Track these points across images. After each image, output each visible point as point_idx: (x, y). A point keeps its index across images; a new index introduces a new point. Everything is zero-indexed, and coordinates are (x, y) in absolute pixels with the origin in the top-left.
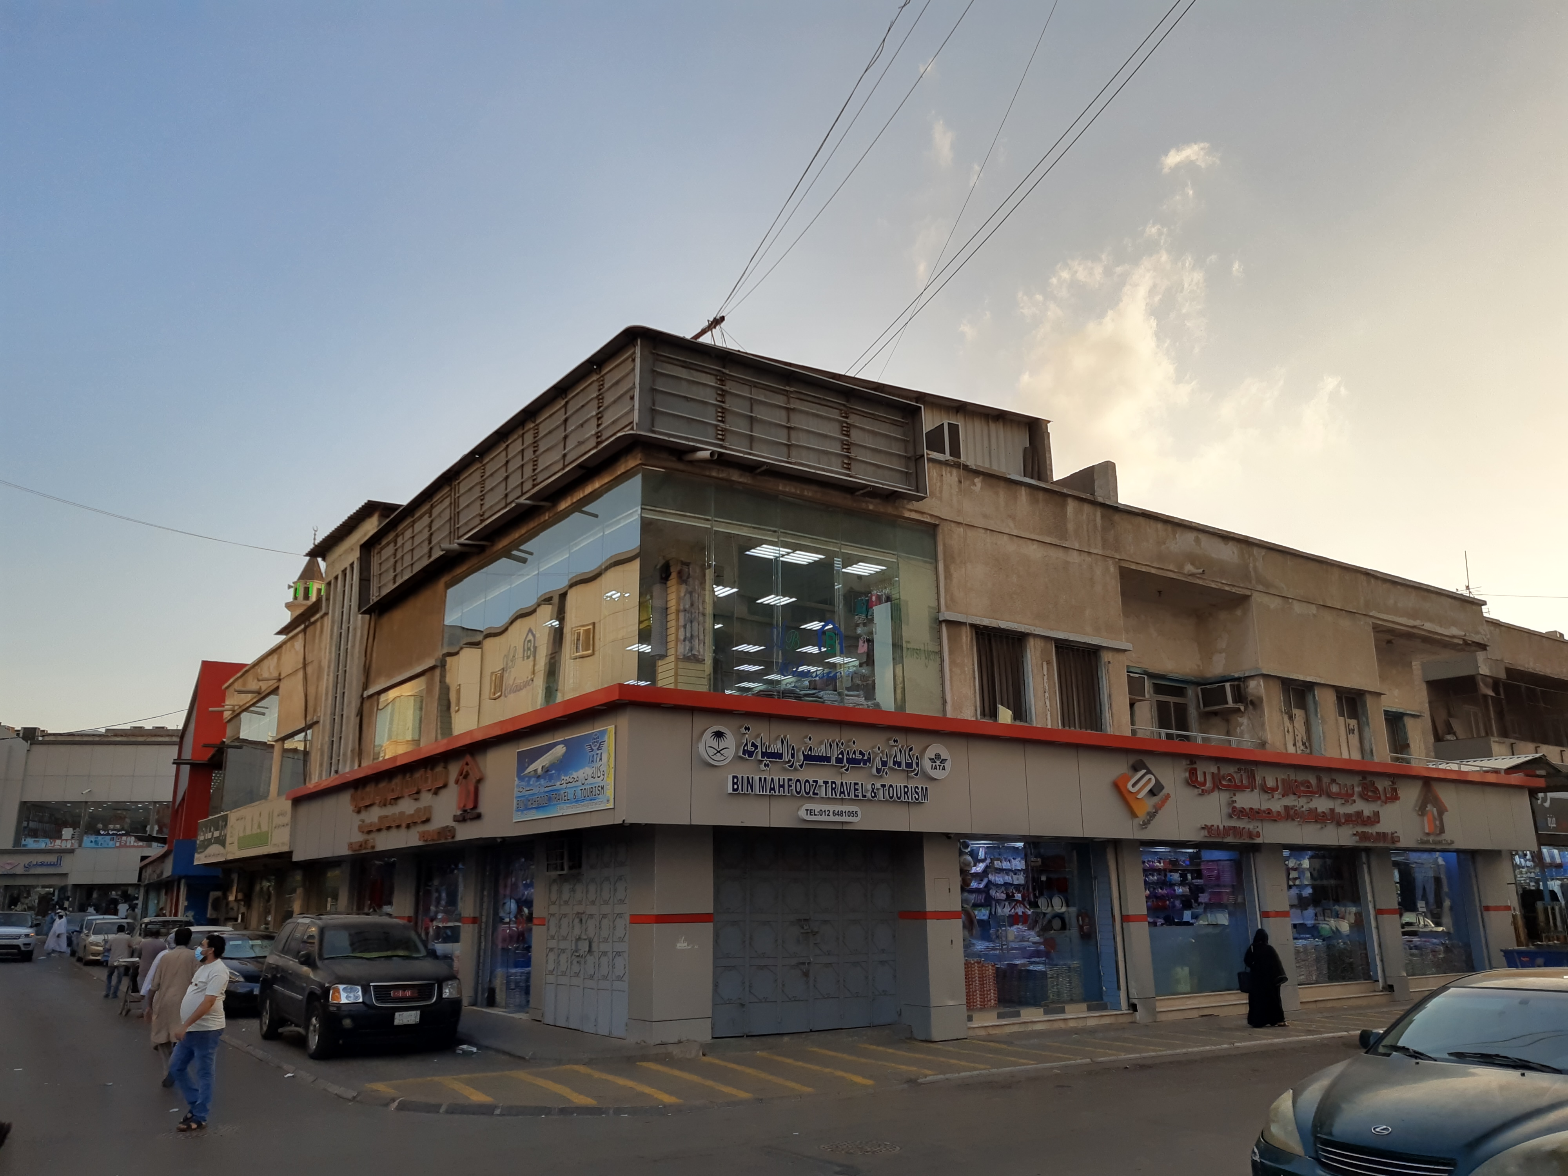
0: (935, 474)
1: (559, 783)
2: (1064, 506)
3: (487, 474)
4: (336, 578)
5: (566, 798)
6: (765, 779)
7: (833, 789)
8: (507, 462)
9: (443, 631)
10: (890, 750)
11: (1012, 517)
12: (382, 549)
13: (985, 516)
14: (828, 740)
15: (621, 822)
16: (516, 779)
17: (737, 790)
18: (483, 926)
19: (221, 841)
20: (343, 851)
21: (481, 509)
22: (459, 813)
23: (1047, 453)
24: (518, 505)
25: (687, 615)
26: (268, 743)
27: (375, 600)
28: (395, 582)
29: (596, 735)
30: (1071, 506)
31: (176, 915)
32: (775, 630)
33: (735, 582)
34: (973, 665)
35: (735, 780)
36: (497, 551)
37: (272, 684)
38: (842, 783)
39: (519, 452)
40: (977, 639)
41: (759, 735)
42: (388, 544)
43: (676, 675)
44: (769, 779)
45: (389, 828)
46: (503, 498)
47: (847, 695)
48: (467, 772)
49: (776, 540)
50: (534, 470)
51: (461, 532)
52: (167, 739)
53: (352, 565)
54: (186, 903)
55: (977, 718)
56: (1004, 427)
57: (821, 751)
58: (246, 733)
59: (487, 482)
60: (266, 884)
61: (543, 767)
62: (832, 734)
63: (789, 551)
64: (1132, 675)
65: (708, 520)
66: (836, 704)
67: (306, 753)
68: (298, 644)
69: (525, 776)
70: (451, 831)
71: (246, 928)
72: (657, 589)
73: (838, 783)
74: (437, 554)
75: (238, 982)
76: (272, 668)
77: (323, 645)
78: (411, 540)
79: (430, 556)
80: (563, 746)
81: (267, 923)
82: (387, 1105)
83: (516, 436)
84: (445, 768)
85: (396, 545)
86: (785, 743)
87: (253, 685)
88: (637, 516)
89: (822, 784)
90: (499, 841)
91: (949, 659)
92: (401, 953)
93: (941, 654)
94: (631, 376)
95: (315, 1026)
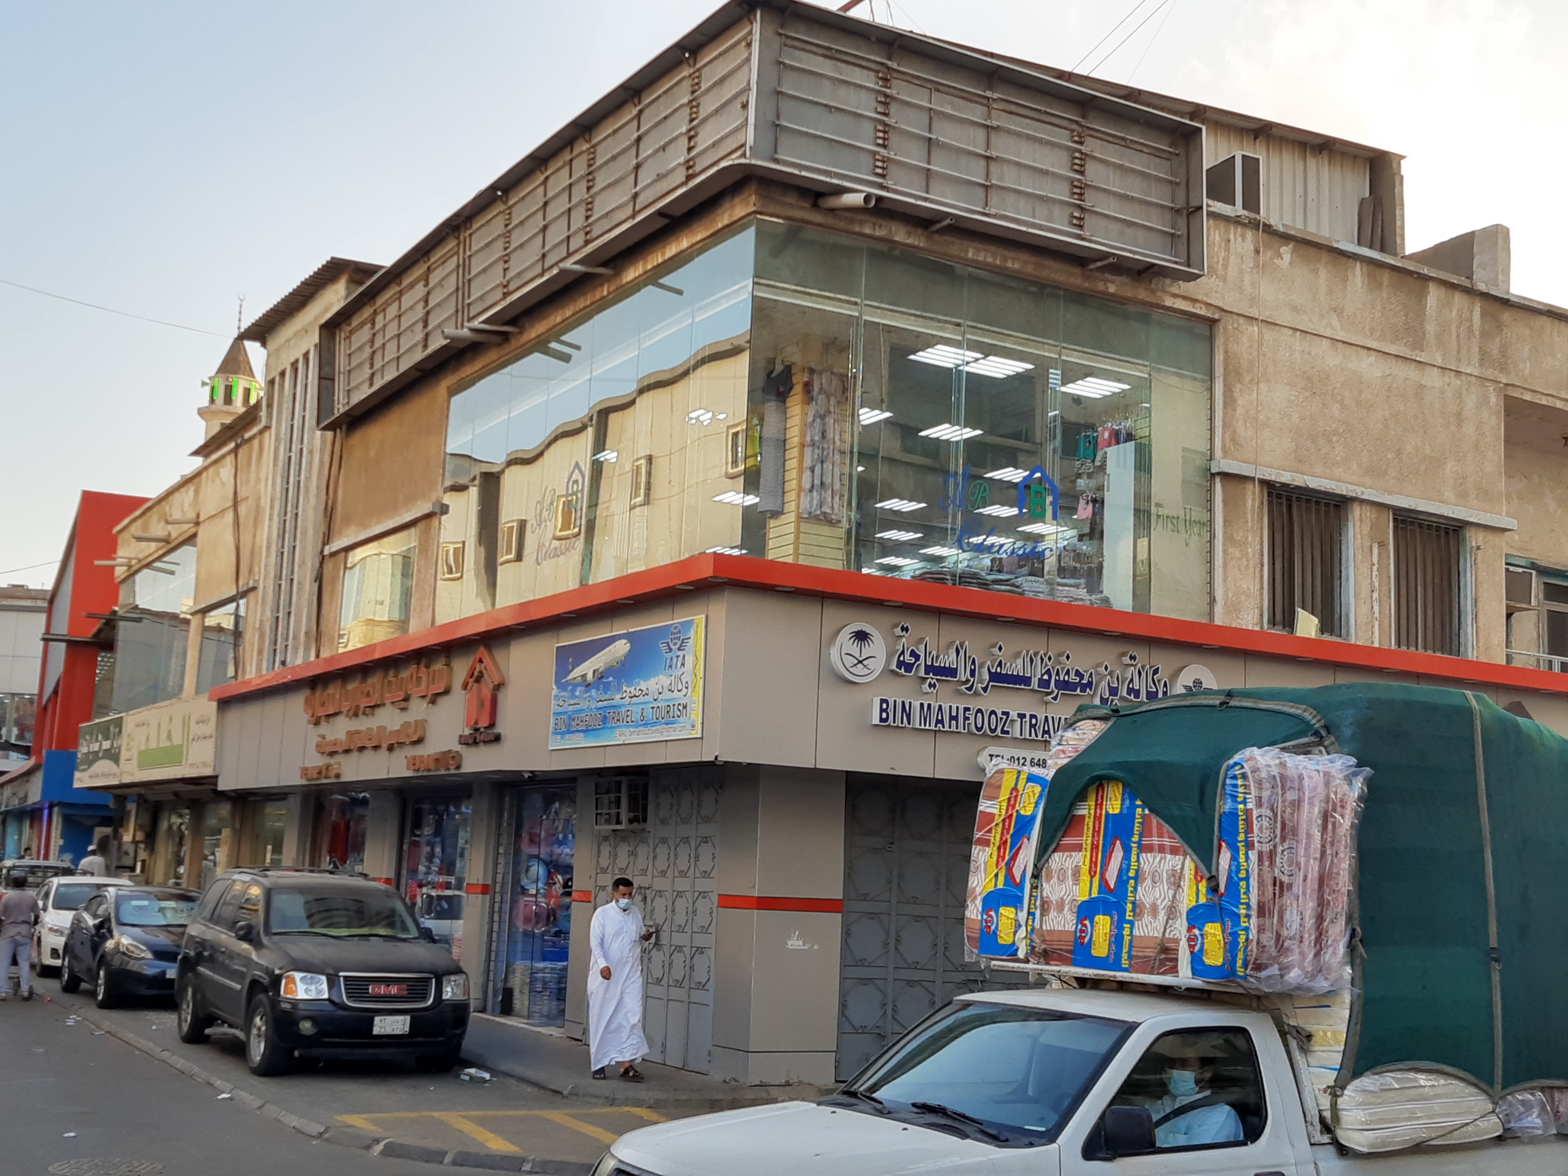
0: (1217, 238)
1: (618, 696)
2: (1422, 295)
3: (515, 222)
4: (283, 374)
5: (629, 719)
6: (929, 705)
7: (1032, 726)
8: (546, 204)
9: (444, 461)
10: (1123, 672)
11: (1338, 311)
12: (351, 332)
13: (1295, 309)
14: (1028, 652)
15: (712, 759)
16: (554, 687)
17: (886, 720)
18: (498, 898)
19: (113, 756)
20: (294, 779)
21: (504, 276)
22: (467, 732)
23: (1398, 208)
24: (563, 272)
25: (816, 451)
26: (182, 616)
27: (342, 411)
28: (371, 384)
29: (676, 628)
30: (1434, 296)
31: (46, 857)
32: (951, 481)
33: (889, 403)
34: (1262, 544)
35: (884, 706)
36: (526, 343)
37: (187, 529)
38: (1046, 717)
39: (564, 189)
40: (1270, 502)
41: (922, 639)
42: (362, 325)
43: (797, 543)
44: (935, 706)
45: (362, 749)
46: (538, 260)
47: (1059, 584)
48: (481, 672)
49: (958, 338)
50: (587, 218)
51: (473, 311)
52: (29, 603)
53: (306, 355)
54: (61, 842)
55: (1262, 627)
56: (1329, 164)
57: (1016, 668)
58: (143, 602)
59: (514, 234)
60: (177, 820)
61: (594, 671)
62: (1035, 643)
63: (978, 355)
64: (1513, 568)
65: (856, 303)
66: (1041, 597)
67: (237, 633)
68: (226, 471)
69: (568, 683)
70: (456, 758)
72: (771, 409)
73: (1041, 717)
74: (437, 343)
75: (143, 958)
76: (186, 505)
77: (262, 475)
78: (397, 320)
79: (425, 346)
80: (625, 641)
82: (367, 1149)
83: (560, 163)
84: (448, 665)
85: (373, 327)
86: (962, 653)
87: (158, 530)
88: (746, 296)
89: (1016, 718)
90: (526, 776)
91: (1225, 533)
92: (382, 931)
93: (1211, 522)
94: (745, 69)
95: (259, 1029)
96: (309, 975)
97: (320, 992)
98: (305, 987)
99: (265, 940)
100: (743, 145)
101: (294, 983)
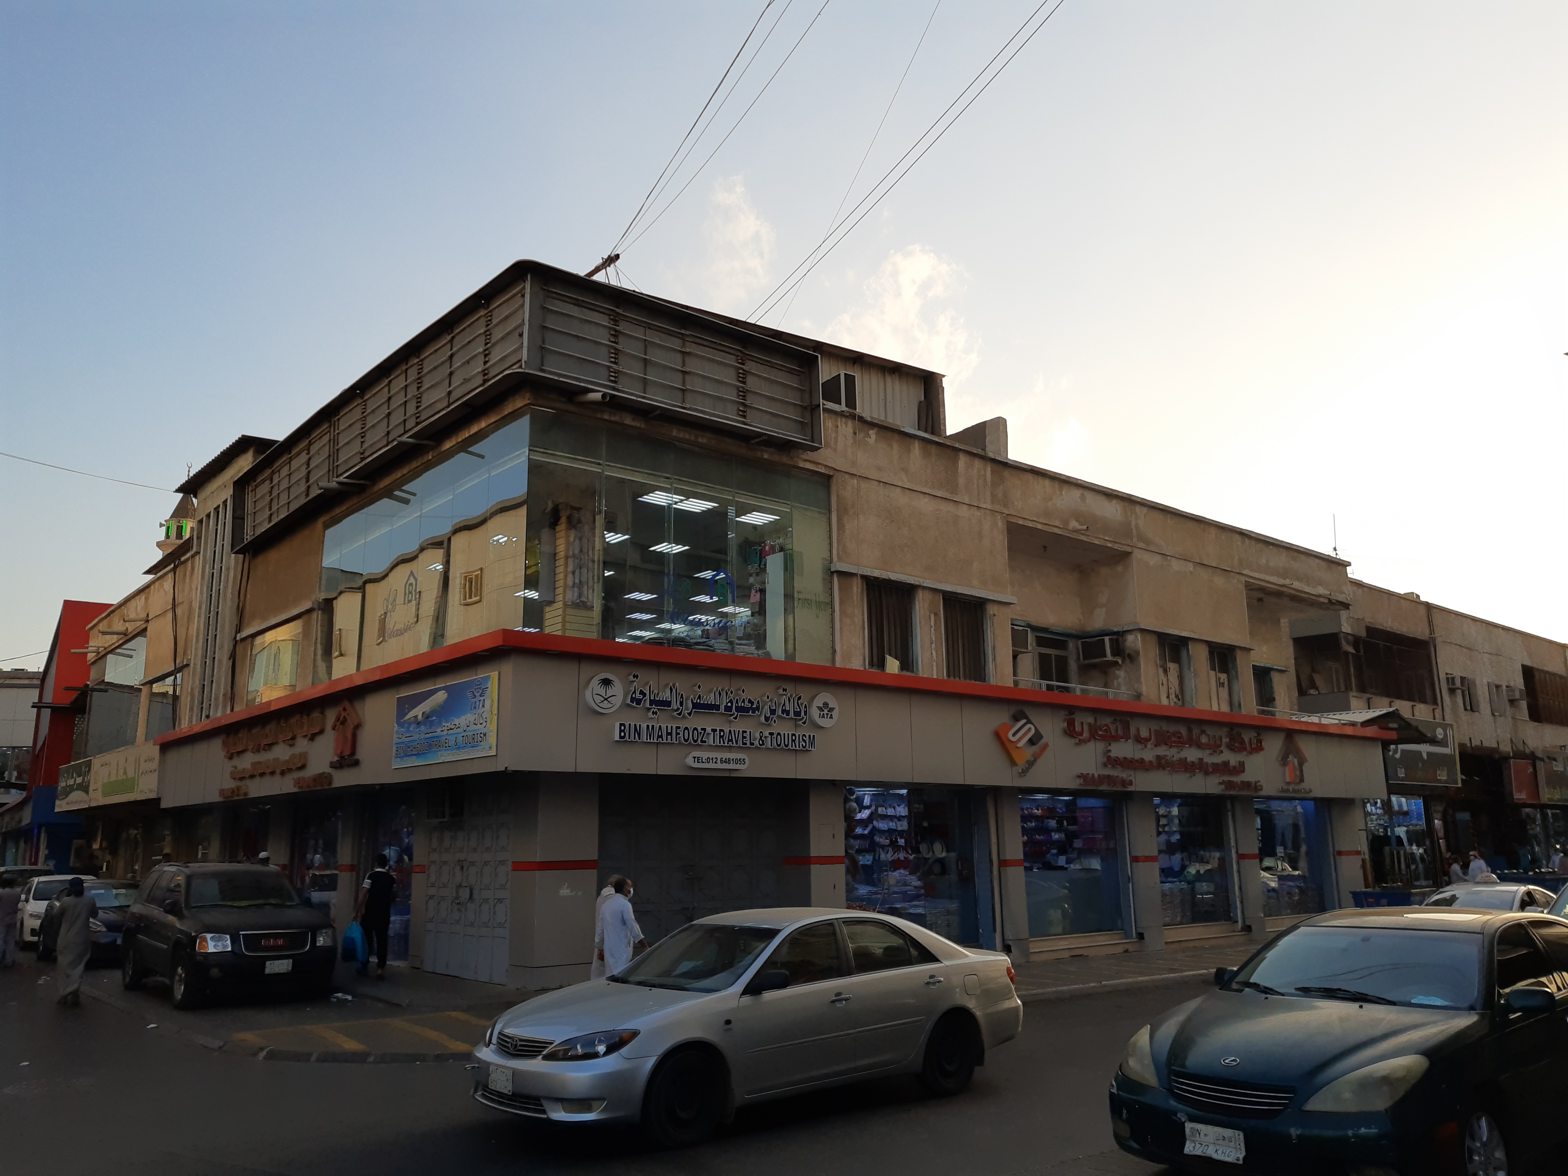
0: (830, 425)
1: (439, 730)
2: (955, 461)
3: (369, 410)
4: (209, 516)
5: (447, 744)
6: (653, 726)
7: (721, 737)
8: (390, 398)
9: (321, 573)
10: (779, 699)
11: (905, 470)
12: (257, 485)
13: (879, 468)
14: (717, 689)
15: (503, 769)
16: (396, 725)
17: (624, 737)
19: (84, 788)
20: (213, 797)
21: (361, 447)
22: (336, 759)
23: (941, 407)
24: (399, 443)
25: (576, 560)
26: (135, 686)
27: (250, 539)
28: (270, 521)
29: (478, 681)
30: (963, 461)
31: (35, 863)
32: (666, 578)
33: (628, 529)
34: (863, 615)
35: (623, 728)
36: (377, 492)
37: (140, 625)
38: (730, 731)
39: (402, 388)
40: (868, 589)
41: (647, 683)
42: (264, 480)
43: (564, 622)
44: (657, 726)
45: (263, 774)
46: (384, 436)
47: (738, 644)
48: (345, 717)
49: (669, 487)
50: (417, 408)
51: (340, 471)
52: (27, 682)
53: (225, 502)
54: (47, 852)
55: (865, 668)
56: (900, 380)
57: (711, 699)
58: (110, 677)
59: (369, 418)
60: (133, 832)
61: (423, 713)
62: (722, 683)
63: (683, 498)
64: (1016, 627)
65: (599, 464)
66: (726, 652)
67: (175, 697)
68: (168, 584)
69: (404, 723)
70: (328, 778)
71: (111, 877)
72: (545, 533)
73: (727, 731)
74: (315, 492)
76: (139, 608)
77: (194, 587)
78: (287, 478)
79: (307, 495)
80: (444, 692)
81: (134, 871)
82: (255, 1054)
83: (399, 372)
84: (322, 713)
85: (271, 482)
86: (674, 691)
87: (119, 626)
88: (525, 458)
89: (710, 732)
90: (377, 787)
91: (840, 609)
92: (273, 901)
93: (831, 604)
94: (521, 312)
95: (181, 976)
96: (217, 935)
97: (226, 946)
98: (214, 943)
99: (185, 912)
100: (520, 360)
101: (207, 942)
